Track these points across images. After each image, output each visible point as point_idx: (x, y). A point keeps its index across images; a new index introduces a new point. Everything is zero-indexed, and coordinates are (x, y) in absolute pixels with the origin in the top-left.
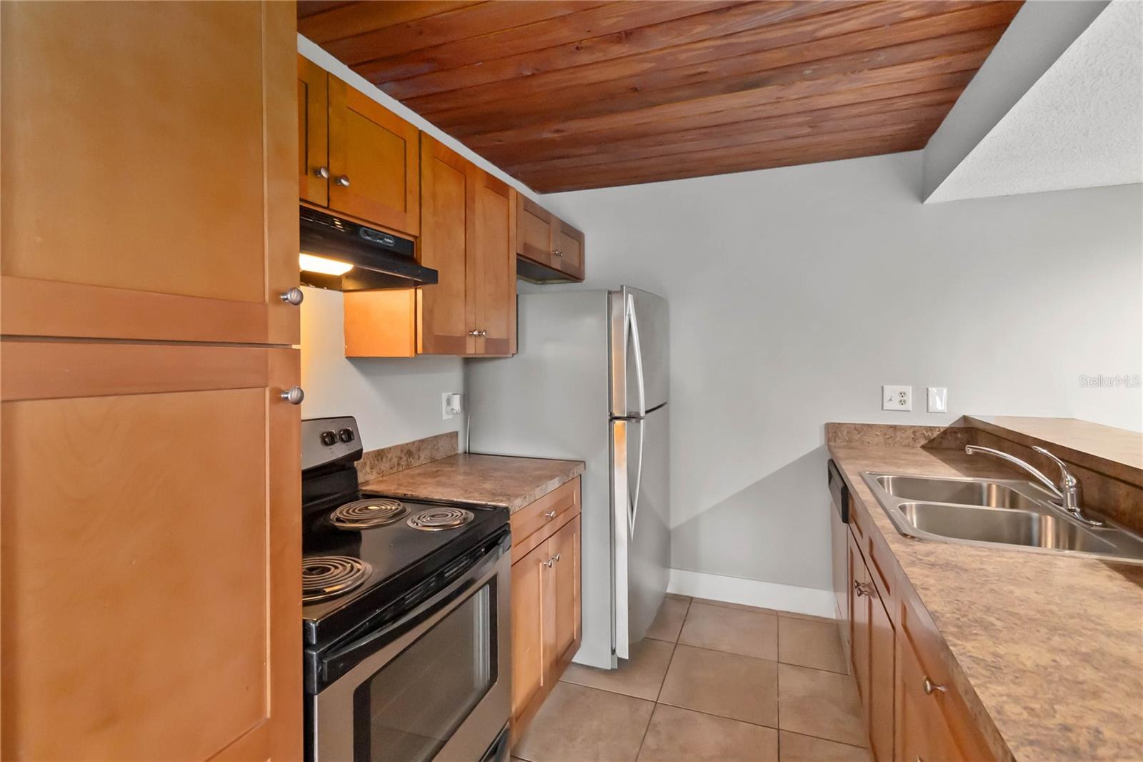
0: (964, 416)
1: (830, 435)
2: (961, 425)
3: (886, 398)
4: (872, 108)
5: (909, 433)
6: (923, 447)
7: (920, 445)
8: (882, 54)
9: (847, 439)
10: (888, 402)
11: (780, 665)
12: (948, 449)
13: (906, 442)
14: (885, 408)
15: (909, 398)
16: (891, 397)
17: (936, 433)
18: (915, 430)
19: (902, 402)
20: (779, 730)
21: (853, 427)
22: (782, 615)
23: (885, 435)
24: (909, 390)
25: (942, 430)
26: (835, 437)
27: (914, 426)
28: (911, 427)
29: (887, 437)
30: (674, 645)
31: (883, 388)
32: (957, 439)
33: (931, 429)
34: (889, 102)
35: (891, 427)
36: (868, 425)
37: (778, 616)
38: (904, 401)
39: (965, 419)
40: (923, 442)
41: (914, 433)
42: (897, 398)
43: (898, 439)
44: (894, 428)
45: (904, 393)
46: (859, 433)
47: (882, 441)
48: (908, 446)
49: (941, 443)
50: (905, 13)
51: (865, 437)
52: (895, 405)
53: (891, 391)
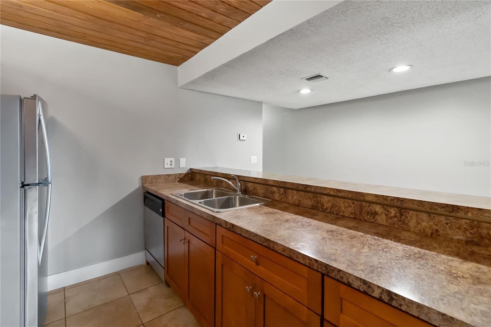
0: (191, 168)
1: (143, 181)
2: (190, 172)
3: (165, 164)
4: (172, 43)
5: (174, 177)
6: (178, 181)
7: (177, 181)
8: (187, 24)
9: (150, 182)
10: (166, 165)
11: (131, 296)
12: (187, 181)
13: (173, 180)
14: (165, 168)
15: (173, 163)
16: (167, 163)
17: (182, 176)
18: (175, 175)
19: (171, 165)
20: (143, 324)
21: (153, 176)
22: (120, 273)
23: (165, 178)
24: (173, 159)
25: (184, 174)
26: (146, 182)
27: (175, 174)
28: (174, 174)
29: (166, 179)
30: (64, 320)
31: (164, 159)
32: (188, 177)
33: (181, 174)
34: (178, 43)
35: (167, 175)
36: (159, 175)
37: (119, 274)
38: (172, 164)
39: (191, 169)
40: (178, 180)
41: (175, 176)
42: (169, 163)
43: (170, 179)
44: (169, 175)
45: (172, 161)
46: (155, 179)
47: (164, 181)
48: (173, 182)
49: (184, 179)
50: (202, 14)
51: (158, 180)
52: (169, 166)
53: (167, 160)
